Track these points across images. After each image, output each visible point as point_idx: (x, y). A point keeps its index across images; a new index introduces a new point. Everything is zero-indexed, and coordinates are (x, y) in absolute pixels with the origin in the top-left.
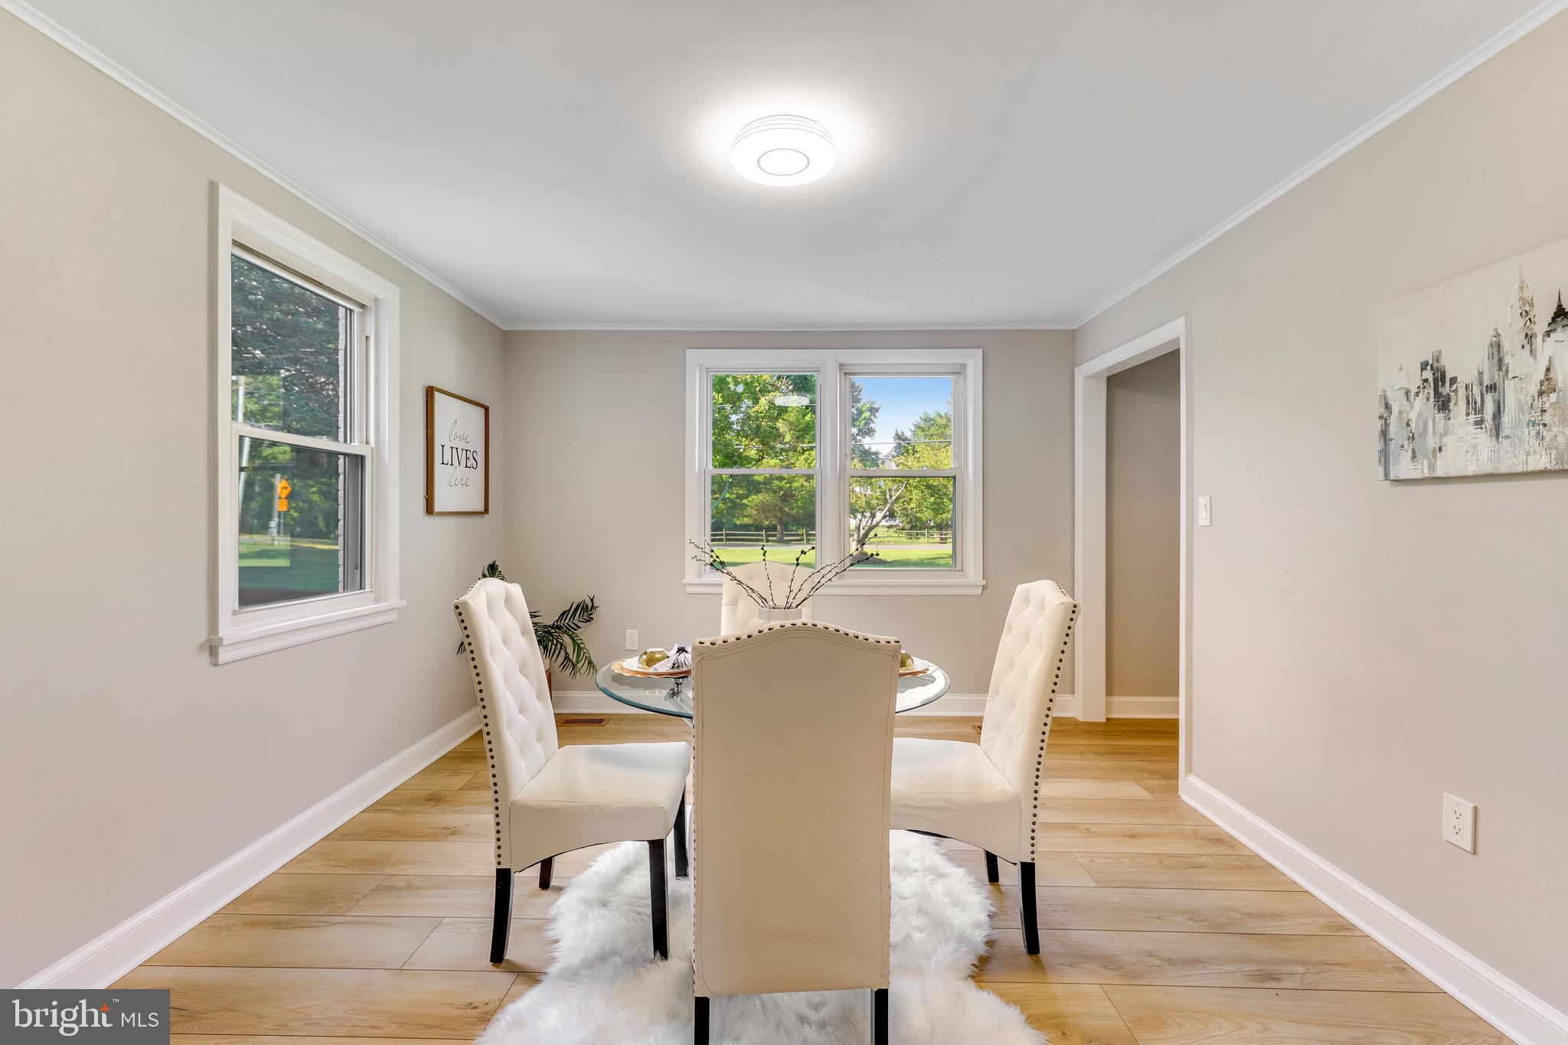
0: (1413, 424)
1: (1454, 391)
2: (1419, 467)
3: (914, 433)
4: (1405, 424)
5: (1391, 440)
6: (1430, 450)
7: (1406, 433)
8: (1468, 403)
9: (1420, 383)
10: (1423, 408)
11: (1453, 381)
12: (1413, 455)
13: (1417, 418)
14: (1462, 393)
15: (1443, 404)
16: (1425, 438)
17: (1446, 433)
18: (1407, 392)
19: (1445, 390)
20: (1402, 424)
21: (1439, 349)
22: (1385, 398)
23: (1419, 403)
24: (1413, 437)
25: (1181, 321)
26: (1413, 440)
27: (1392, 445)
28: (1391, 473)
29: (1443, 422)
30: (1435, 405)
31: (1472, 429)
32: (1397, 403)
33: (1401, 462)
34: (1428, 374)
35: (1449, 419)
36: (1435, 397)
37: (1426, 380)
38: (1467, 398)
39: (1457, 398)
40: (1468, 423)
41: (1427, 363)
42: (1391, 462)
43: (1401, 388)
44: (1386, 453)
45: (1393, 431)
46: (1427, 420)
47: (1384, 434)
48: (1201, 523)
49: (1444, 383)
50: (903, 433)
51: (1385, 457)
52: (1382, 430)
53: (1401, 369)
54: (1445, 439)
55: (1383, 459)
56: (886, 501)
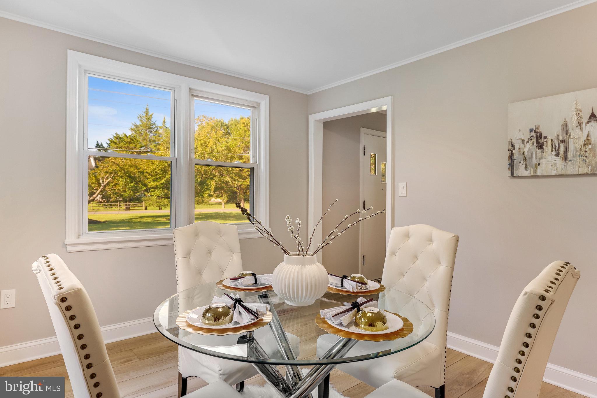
0: (526, 154)
1: (546, 141)
2: (529, 171)
3: (109, 145)
4: (522, 153)
5: (515, 160)
6: (534, 165)
7: (522, 157)
8: (552, 147)
9: (529, 137)
10: (531, 147)
11: (545, 137)
12: (525, 166)
13: (528, 152)
14: (549, 143)
15: (541, 147)
16: (532, 160)
17: (542, 158)
18: (523, 141)
19: (542, 141)
20: (520, 154)
21: (538, 124)
22: (512, 142)
23: (529, 145)
24: (526, 159)
25: (389, 98)
26: (525, 160)
27: (515, 162)
28: (514, 173)
29: (540, 154)
30: (536, 147)
31: (554, 157)
32: (518, 145)
33: (520, 169)
34: (533, 134)
35: (543, 152)
36: (536, 143)
37: (532, 136)
38: (552, 144)
39: (547, 144)
40: (552, 154)
41: (533, 130)
42: (515, 169)
43: (520, 139)
44: (512, 165)
45: (515, 156)
46: (533, 152)
47: (511, 157)
48: (400, 195)
49: (541, 138)
50: (102, 144)
51: (511, 167)
52: (510, 156)
53: (520, 131)
54: (541, 161)
55: (510, 168)
56: (100, 185)
